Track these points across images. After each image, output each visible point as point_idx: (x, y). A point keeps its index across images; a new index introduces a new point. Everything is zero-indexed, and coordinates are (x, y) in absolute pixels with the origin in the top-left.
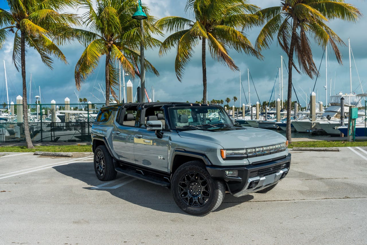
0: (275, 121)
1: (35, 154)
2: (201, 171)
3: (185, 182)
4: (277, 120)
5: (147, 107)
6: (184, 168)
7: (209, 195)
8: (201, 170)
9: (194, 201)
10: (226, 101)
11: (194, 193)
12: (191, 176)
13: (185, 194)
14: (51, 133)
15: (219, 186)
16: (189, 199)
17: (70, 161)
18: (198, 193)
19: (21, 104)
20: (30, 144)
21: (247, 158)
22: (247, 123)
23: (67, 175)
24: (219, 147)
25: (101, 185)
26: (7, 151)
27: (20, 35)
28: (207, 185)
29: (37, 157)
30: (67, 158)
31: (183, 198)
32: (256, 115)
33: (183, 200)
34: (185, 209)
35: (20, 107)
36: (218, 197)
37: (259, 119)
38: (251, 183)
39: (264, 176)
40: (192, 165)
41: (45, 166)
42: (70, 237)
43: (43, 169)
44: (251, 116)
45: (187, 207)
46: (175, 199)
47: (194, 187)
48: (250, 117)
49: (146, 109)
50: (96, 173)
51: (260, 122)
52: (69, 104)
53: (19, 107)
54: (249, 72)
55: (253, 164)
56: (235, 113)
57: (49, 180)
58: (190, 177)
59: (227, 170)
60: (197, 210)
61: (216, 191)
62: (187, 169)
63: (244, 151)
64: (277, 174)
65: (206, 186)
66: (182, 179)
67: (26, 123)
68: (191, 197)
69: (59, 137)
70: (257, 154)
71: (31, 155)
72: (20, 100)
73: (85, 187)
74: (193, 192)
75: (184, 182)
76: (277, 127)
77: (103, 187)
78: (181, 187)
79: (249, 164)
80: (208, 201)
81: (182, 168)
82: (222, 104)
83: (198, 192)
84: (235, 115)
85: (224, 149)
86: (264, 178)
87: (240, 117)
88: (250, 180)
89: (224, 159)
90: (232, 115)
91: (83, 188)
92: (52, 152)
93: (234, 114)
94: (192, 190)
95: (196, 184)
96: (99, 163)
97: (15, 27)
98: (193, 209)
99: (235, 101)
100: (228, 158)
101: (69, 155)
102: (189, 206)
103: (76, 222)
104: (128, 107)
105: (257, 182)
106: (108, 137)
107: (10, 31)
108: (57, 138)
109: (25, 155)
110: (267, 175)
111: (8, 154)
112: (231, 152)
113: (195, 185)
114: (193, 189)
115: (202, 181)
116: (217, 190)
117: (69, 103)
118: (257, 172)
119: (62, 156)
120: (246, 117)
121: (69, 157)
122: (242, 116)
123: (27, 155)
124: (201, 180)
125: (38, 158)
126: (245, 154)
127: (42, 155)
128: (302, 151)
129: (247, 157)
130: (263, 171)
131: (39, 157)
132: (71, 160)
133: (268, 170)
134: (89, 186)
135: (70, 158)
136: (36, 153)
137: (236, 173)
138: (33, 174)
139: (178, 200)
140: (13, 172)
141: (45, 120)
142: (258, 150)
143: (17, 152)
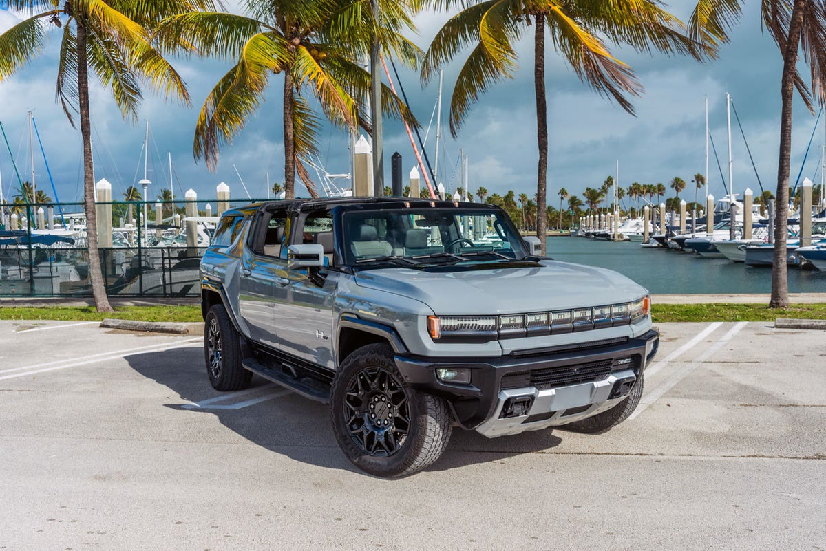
0: (797, 244)
1: (102, 326)
2: (390, 367)
3: (358, 395)
4: (801, 241)
5: (309, 210)
6: (357, 359)
7: (409, 426)
8: (391, 365)
9: (376, 440)
10: (672, 187)
11: (379, 423)
12: (370, 378)
13: (359, 422)
14: (164, 275)
15: (429, 405)
16: (366, 435)
17: (173, 343)
18: (386, 422)
19: (107, 201)
20: (103, 300)
21: (498, 339)
22: (715, 250)
23: (145, 376)
24: (423, 311)
25: (209, 401)
26: (45, 318)
27: (74, 32)
28: (404, 400)
29: (106, 332)
30: (172, 337)
31: (354, 434)
32: (744, 227)
33: (354, 439)
34: (357, 460)
35: (105, 207)
36: (424, 434)
37: (750, 238)
38: (508, 402)
39: (553, 386)
40: (373, 353)
41: (110, 353)
42: (68, 506)
43: (99, 360)
44: (731, 230)
45: (360, 455)
46: (336, 434)
47: (379, 405)
48: (728, 232)
49: (307, 215)
50: (209, 370)
51: (752, 247)
52: (228, 201)
53: (103, 210)
54: (732, 104)
55: (516, 354)
56: (688, 222)
57: (100, 385)
58: (369, 382)
59: (443, 368)
60: (380, 463)
61: (422, 417)
62: (360, 362)
63: (492, 322)
64: (597, 384)
65: (400, 404)
66: (352, 387)
67: (92, 250)
68: (370, 431)
69: (193, 285)
70: (528, 330)
71: (91, 328)
72: (105, 190)
73: (170, 403)
74: (376, 419)
75: (355, 394)
76: (801, 262)
77: (211, 404)
78: (350, 406)
79: (502, 355)
80: (406, 440)
81: (353, 360)
82: (662, 194)
83: (386, 419)
84: (687, 228)
85: (436, 316)
86: (551, 392)
87: (701, 231)
88: (507, 394)
89: (436, 341)
90: (679, 228)
91: (165, 405)
92: (148, 321)
93: (684, 225)
94: (374, 413)
95: (383, 399)
96: (214, 348)
97: (61, 11)
98: (373, 461)
99: (698, 186)
100: (445, 339)
101: (178, 329)
102: (365, 453)
103: (100, 477)
104: (276, 210)
105: (528, 402)
106: (229, 284)
107: (51, 22)
108: (186, 286)
109: (79, 327)
110: (563, 384)
111: (44, 325)
112: (454, 323)
113: (381, 403)
114: (376, 411)
115: (391, 393)
116: (424, 416)
117: (227, 198)
118: (529, 377)
119: (163, 331)
120: (715, 232)
121: (179, 332)
122: (706, 229)
123: (85, 327)
124: (391, 390)
125: (107, 334)
126: (493, 328)
127: (118, 327)
128: (800, 330)
129: (499, 337)
130: (550, 374)
131: (109, 333)
132: (180, 342)
133: (565, 371)
134: (184, 402)
135: (179, 337)
136: (105, 324)
137: (465, 376)
138: (68, 373)
139: (343, 436)
140: (30, 365)
141: (175, 241)
142: (533, 320)
143: (67, 320)
